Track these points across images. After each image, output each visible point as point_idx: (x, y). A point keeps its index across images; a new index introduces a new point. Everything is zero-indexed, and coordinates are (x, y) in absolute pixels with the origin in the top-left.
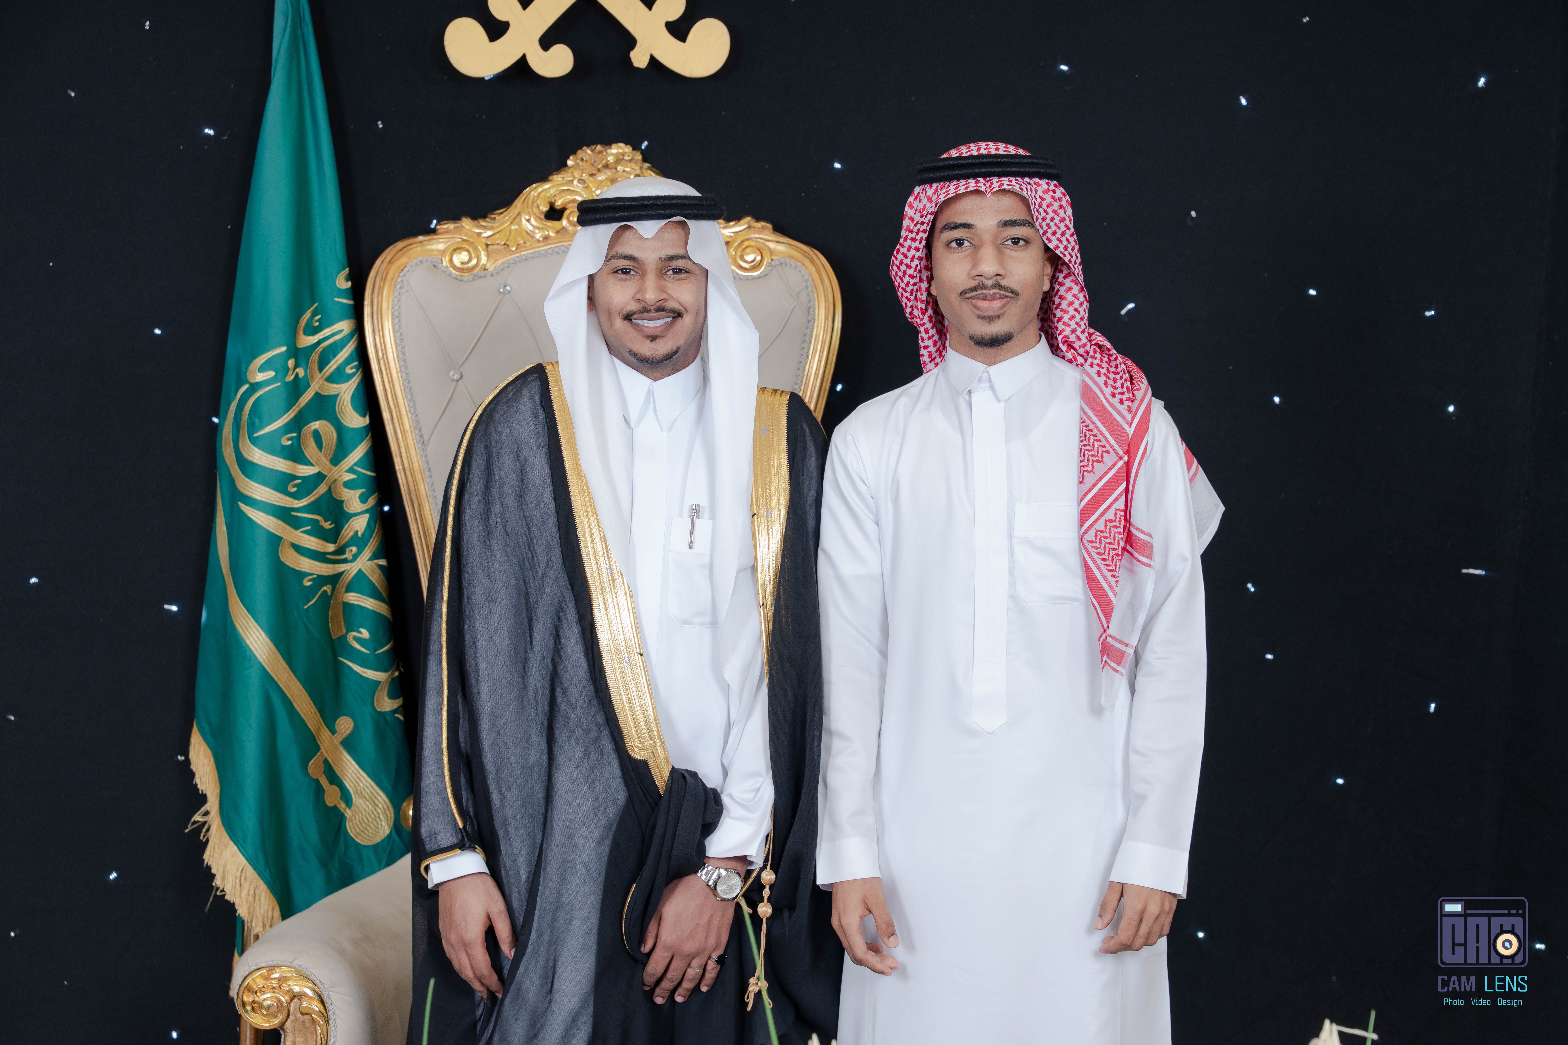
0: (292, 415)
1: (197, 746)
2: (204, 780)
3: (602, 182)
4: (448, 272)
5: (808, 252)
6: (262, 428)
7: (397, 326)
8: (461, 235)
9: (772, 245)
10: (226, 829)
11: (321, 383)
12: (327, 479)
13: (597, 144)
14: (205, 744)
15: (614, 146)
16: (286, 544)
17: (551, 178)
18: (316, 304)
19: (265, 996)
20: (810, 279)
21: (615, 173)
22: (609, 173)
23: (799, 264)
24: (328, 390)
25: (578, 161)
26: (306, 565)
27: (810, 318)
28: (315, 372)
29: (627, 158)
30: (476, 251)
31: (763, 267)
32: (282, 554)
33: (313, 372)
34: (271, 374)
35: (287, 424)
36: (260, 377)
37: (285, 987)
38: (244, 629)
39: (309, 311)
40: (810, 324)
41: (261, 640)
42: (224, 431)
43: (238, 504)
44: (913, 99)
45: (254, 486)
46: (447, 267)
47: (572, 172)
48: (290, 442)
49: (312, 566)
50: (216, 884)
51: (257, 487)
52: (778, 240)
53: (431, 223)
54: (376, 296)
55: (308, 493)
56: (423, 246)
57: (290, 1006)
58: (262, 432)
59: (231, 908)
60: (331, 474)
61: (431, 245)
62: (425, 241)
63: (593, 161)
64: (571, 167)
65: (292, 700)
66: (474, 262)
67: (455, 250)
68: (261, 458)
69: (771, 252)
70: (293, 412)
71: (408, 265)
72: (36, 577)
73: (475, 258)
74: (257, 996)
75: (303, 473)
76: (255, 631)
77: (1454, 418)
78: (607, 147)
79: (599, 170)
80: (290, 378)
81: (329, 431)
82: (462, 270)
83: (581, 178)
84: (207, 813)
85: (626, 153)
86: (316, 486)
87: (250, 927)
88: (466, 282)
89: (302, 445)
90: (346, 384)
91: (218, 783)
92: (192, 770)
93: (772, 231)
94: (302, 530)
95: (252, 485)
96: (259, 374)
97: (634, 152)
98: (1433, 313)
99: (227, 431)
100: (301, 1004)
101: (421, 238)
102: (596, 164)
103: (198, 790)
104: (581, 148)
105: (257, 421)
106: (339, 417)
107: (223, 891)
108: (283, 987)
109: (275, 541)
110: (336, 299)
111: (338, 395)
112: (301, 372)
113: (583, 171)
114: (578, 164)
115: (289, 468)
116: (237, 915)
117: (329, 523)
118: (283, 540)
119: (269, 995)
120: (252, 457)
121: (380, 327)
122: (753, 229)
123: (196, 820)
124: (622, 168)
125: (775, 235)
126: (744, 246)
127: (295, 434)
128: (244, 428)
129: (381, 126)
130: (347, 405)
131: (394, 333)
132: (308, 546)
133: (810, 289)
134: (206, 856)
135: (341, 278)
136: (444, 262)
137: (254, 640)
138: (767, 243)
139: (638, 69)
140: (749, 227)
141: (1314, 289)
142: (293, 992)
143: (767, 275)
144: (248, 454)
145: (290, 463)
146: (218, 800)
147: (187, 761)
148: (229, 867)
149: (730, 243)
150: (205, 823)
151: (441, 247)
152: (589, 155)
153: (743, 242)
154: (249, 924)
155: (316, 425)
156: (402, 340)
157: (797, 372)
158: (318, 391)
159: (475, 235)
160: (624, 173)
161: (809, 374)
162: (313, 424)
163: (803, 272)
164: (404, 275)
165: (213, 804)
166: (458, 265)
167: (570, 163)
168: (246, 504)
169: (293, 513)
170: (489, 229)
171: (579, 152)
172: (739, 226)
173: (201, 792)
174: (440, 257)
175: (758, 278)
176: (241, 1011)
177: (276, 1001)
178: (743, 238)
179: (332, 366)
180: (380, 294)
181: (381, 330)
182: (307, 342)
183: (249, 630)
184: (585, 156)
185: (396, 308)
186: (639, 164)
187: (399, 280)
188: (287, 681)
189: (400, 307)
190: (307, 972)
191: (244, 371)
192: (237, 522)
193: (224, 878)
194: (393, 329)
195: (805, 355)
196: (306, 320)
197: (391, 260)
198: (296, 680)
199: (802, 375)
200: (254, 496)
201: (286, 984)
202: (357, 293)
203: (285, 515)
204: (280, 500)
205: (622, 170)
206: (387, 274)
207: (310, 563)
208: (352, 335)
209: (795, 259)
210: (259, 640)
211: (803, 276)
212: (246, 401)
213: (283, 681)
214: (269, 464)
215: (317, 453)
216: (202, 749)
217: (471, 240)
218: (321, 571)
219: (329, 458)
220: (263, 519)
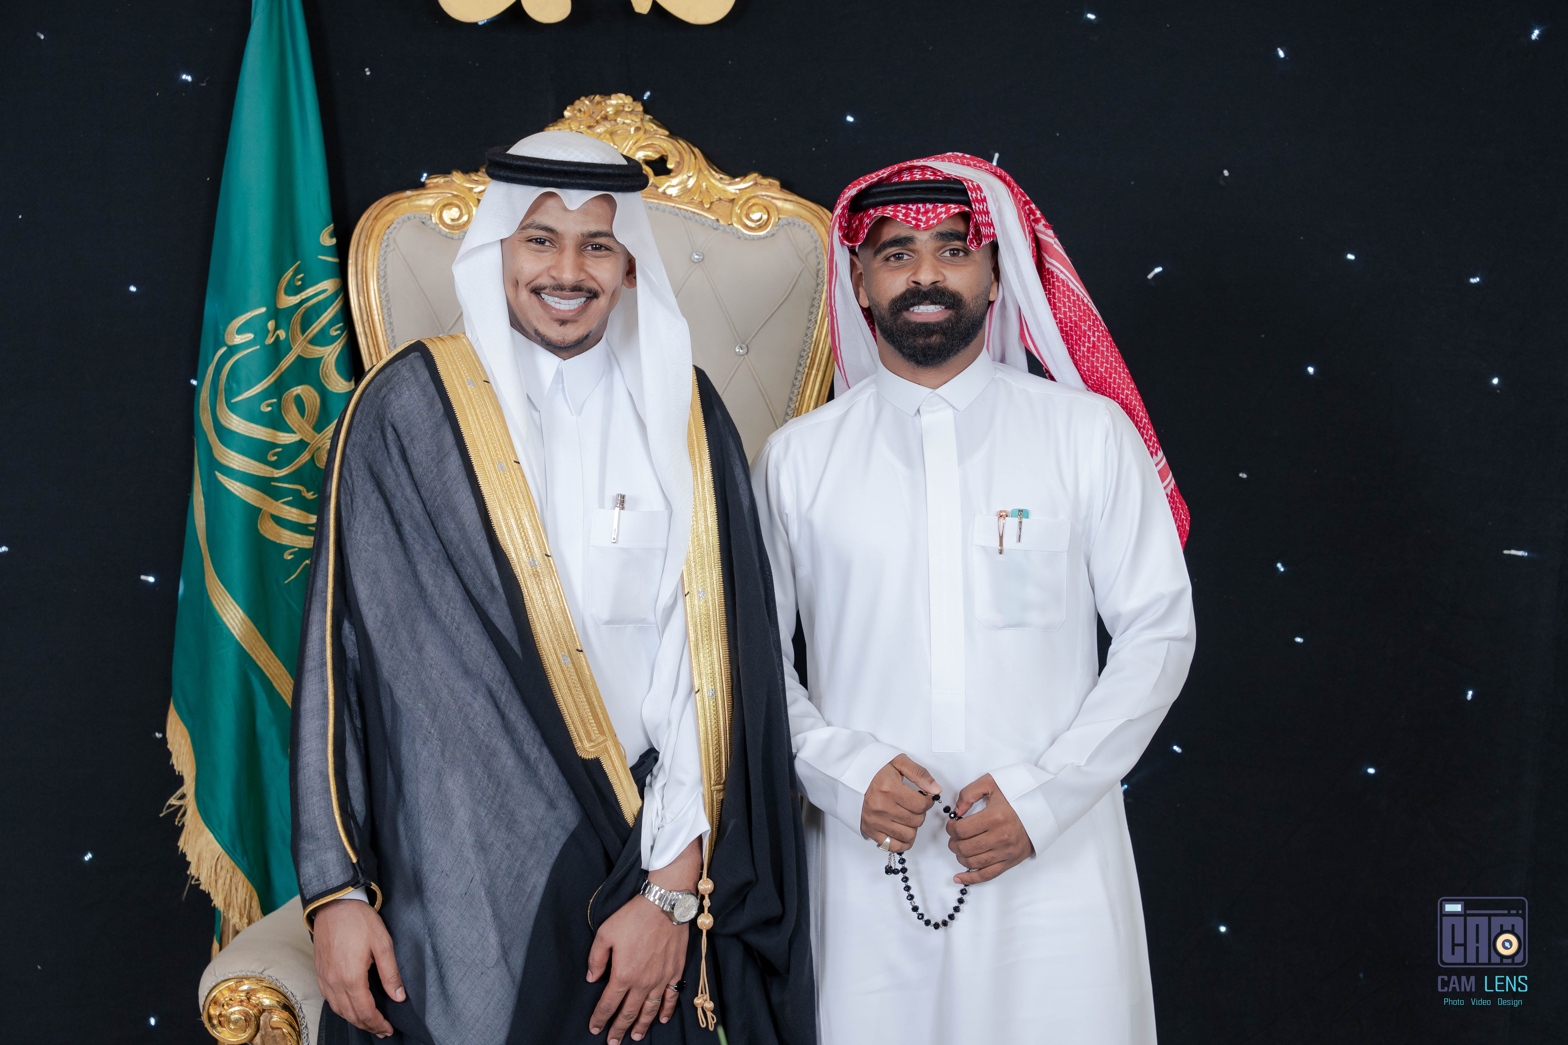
0: (273, 380)
1: (174, 725)
2: (180, 760)
3: (600, 134)
4: (437, 230)
5: (817, 211)
6: (239, 393)
7: (383, 286)
8: (451, 190)
9: (779, 203)
10: (201, 815)
11: (303, 345)
12: (309, 446)
13: (595, 94)
14: (182, 724)
15: (613, 96)
16: (266, 515)
17: (546, 129)
18: (299, 262)
19: (232, 1010)
20: (820, 240)
21: (614, 125)
22: (608, 125)
23: (808, 224)
24: (310, 352)
25: (576, 112)
26: (287, 537)
27: (819, 281)
28: (297, 334)
29: (627, 109)
30: (467, 207)
31: (770, 226)
32: (261, 526)
33: (295, 334)
34: (250, 336)
35: (267, 389)
36: (239, 339)
37: (254, 1000)
38: (221, 605)
39: (291, 269)
40: (819, 288)
41: (239, 617)
42: (202, 395)
43: (215, 474)
44: (931, 48)
45: (232, 455)
46: (437, 224)
47: (569, 124)
48: (269, 409)
49: (293, 539)
50: (190, 873)
51: (234, 456)
52: (786, 198)
53: (422, 176)
54: (360, 255)
55: (290, 462)
56: (411, 201)
57: (259, 1019)
58: (240, 398)
59: (206, 898)
60: (314, 441)
61: (420, 200)
62: (413, 196)
63: (591, 112)
64: (568, 119)
65: (271, 679)
66: (465, 218)
67: (445, 206)
68: (240, 425)
69: (779, 210)
70: (273, 376)
71: (395, 222)
72: (6, 546)
73: (466, 214)
74: (225, 1009)
75: (284, 441)
76: (232, 607)
77: (1498, 391)
78: (607, 97)
79: (597, 122)
80: (270, 340)
81: (312, 395)
82: (451, 227)
83: (579, 130)
84: (183, 797)
85: (626, 104)
86: (298, 454)
87: (227, 917)
88: (456, 240)
89: (282, 411)
90: (330, 346)
91: (194, 765)
92: (168, 750)
93: (779, 188)
94: (283, 500)
95: (229, 454)
96: (237, 336)
97: (635, 103)
98: (1478, 279)
99: (204, 395)
100: (272, 1018)
101: (409, 193)
102: (594, 116)
103: (175, 771)
104: (579, 99)
105: (234, 386)
106: (323, 381)
107: (198, 880)
108: (253, 999)
109: (253, 513)
110: (320, 257)
111: (322, 358)
112: (282, 334)
113: (580, 123)
114: (575, 115)
115: (269, 436)
116: (213, 905)
117: (312, 493)
118: (262, 511)
119: (237, 1008)
120: (229, 424)
121: (365, 287)
122: (759, 185)
123: (172, 803)
124: (623, 120)
125: (781, 193)
126: (750, 204)
127: (275, 400)
128: (222, 393)
129: (368, 73)
130: (331, 369)
131: (379, 294)
132: (289, 518)
133: (819, 251)
134: (181, 844)
135: (325, 234)
136: (433, 218)
137: (231, 617)
138: (774, 201)
139: (640, 15)
140: (756, 184)
141: (1352, 254)
142: (262, 1005)
143: (774, 235)
144: (226, 421)
145: (270, 431)
146: (194, 783)
147: (164, 740)
148: (204, 855)
149: (735, 201)
150: (181, 806)
151: (430, 202)
152: (587, 105)
153: (748, 199)
154: (225, 915)
155: (298, 390)
156: (388, 301)
157: (805, 338)
158: (300, 354)
159: (467, 190)
160: (624, 125)
161: (817, 341)
162: (295, 388)
163: (812, 232)
164: (391, 233)
165: (189, 787)
166: (448, 222)
167: (567, 114)
168: (223, 474)
169: (273, 483)
170: (481, 184)
171: (577, 102)
172: (745, 183)
173: (177, 773)
174: (429, 213)
175: (764, 238)
176: (207, 1025)
177: (245, 1015)
178: (748, 196)
179: (316, 328)
180: (365, 253)
181: (365, 291)
182: (289, 302)
183: (226, 607)
184: (583, 107)
185: (382, 267)
186: (639, 116)
187: (385, 237)
188: (266, 659)
189: (386, 266)
190: (278, 984)
191: (222, 332)
192: (214, 492)
193: (198, 867)
194: (379, 290)
195: (813, 320)
196: (287, 279)
197: (376, 216)
198: (277, 659)
199: (810, 342)
200: (231, 465)
201: (256, 997)
202: (342, 250)
203: (264, 485)
204: (259, 470)
205: (621, 123)
206: (372, 231)
207: (291, 536)
208: (336, 295)
209: (804, 218)
210: (236, 617)
211: (812, 237)
212: (224, 364)
213: (262, 659)
214: (246, 432)
215: (298, 420)
216: (179, 728)
217: (462, 196)
218: (303, 544)
219: (311, 425)
220: (240, 491)
